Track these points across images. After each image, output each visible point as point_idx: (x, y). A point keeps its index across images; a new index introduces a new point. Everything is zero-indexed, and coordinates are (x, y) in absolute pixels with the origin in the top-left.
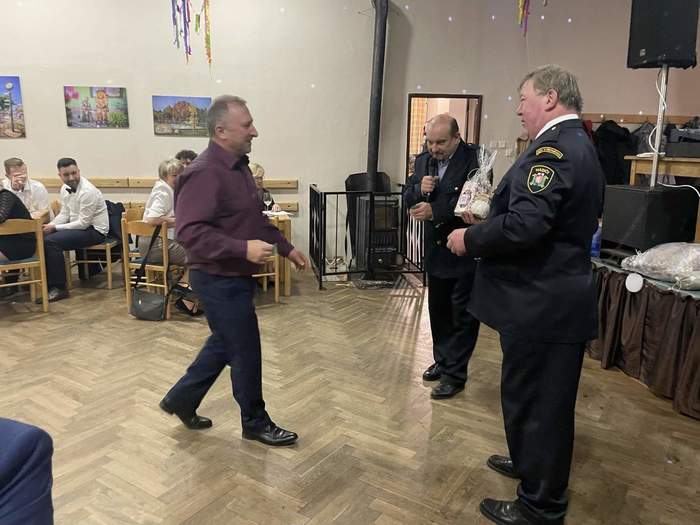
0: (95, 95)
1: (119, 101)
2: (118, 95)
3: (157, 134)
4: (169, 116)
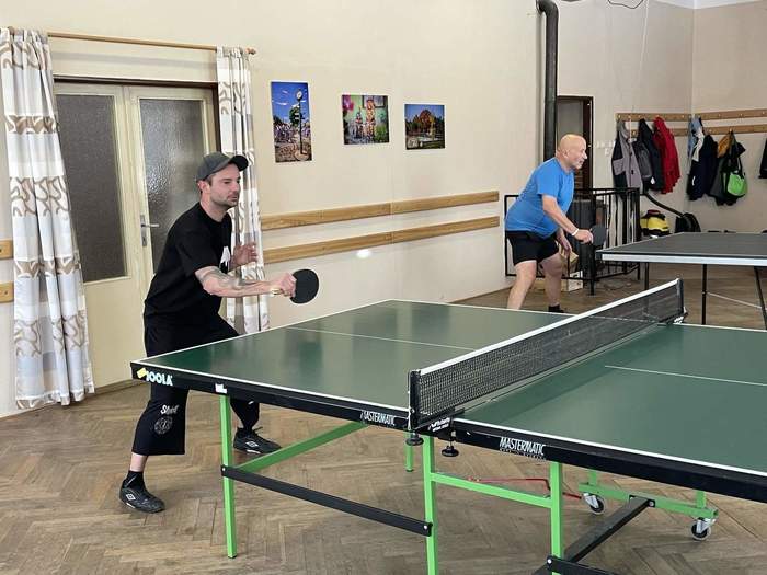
0: (365, 105)
1: (383, 111)
2: (382, 104)
3: (408, 149)
4: (416, 127)
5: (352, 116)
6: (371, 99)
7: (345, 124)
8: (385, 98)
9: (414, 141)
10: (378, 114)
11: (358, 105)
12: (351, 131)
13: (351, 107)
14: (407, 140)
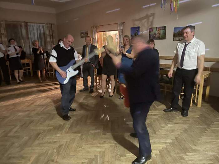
0: (157, 30)
1: (164, 31)
2: (164, 29)
3: (173, 41)
4: (179, 34)
5: (152, 33)
6: (160, 28)
7: (150, 35)
8: (165, 27)
9: (177, 39)
10: (162, 32)
11: (154, 30)
12: (152, 37)
13: (152, 31)
14: (173, 39)
